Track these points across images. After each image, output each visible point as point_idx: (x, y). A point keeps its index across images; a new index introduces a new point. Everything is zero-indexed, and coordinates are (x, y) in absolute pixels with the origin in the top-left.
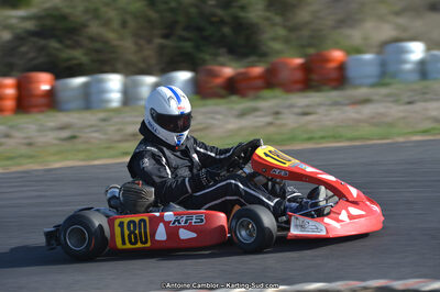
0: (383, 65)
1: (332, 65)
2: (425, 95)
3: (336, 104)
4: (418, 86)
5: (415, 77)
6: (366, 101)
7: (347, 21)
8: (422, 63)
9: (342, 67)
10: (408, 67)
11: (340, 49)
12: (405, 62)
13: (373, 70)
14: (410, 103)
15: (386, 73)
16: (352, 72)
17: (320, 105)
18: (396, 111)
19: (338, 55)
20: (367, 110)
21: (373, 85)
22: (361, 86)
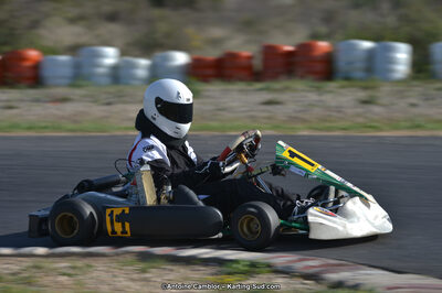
0: (77, 67)
1: (28, 64)
2: (121, 98)
3: (37, 101)
4: (113, 89)
5: (106, 80)
6: (64, 100)
7: (35, 25)
8: (115, 69)
9: (37, 67)
10: (101, 70)
11: (36, 48)
12: (99, 66)
13: (67, 72)
14: (109, 104)
15: (79, 76)
16: (47, 72)
17: (22, 101)
18: (97, 110)
19: (33, 54)
20: (68, 108)
21: (73, 85)
22: (57, 86)
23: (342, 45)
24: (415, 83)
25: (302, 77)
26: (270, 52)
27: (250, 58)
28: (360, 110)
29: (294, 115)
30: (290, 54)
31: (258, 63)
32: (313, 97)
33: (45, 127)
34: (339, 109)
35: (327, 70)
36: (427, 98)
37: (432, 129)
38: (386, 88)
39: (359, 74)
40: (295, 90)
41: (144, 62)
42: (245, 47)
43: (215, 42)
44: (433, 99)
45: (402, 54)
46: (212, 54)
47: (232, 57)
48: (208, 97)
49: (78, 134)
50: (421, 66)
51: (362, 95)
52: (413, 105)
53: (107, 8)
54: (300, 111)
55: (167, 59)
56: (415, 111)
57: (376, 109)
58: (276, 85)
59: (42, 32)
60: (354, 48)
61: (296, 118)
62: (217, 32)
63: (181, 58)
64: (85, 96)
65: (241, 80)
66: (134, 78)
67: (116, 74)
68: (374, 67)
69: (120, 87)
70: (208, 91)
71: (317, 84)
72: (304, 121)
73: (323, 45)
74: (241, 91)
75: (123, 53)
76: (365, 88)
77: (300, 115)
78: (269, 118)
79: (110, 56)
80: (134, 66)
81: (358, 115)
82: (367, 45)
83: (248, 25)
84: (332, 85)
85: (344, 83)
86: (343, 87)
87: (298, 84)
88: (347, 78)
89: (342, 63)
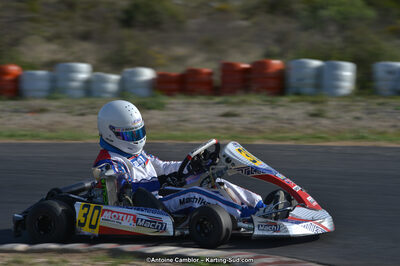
0: (53, 81)
1: (8, 78)
2: (94, 109)
3: (16, 111)
4: (86, 101)
5: (79, 94)
6: (42, 111)
7: (16, 42)
8: (87, 82)
9: (17, 80)
10: (75, 84)
11: (16, 64)
12: (73, 80)
13: (44, 85)
14: (82, 115)
15: (55, 90)
16: (26, 85)
18: (72, 121)
19: (14, 69)
20: (45, 118)
21: (49, 98)
22: (35, 98)
23: (293, 64)
24: (359, 98)
25: (258, 92)
26: (228, 69)
27: (210, 74)
28: (309, 122)
29: (249, 126)
30: (246, 70)
31: (217, 79)
32: (267, 110)
33: (25, 135)
34: (290, 121)
35: (279, 86)
36: (370, 112)
37: (375, 140)
38: (332, 103)
39: (308, 90)
40: (251, 104)
41: (114, 77)
42: (205, 64)
43: (178, 60)
44: (375, 113)
45: (348, 72)
46: (176, 70)
47: (194, 73)
48: (173, 109)
49: (55, 141)
50: (365, 83)
51: (311, 108)
52: (358, 118)
53: (81, 28)
54: (255, 123)
55: (135, 74)
56: (360, 123)
57: (324, 122)
58: (234, 99)
59: (22, 49)
60: (304, 66)
61: (251, 129)
62: (180, 51)
63: (147, 74)
64: (61, 107)
65: (202, 94)
66: (105, 91)
67: (89, 88)
68: (322, 83)
69: (92, 100)
70: (172, 103)
71: (269, 98)
72: (259, 132)
73: (276, 63)
74: (202, 104)
75: (95, 69)
76: (314, 103)
77: (255, 126)
78: (227, 129)
79: (83, 71)
80: (105, 81)
81: (308, 127)
82: (316, 63)
83: (208, 45)
84: (284, 100)
85: (295, 98)
86: (293, 101)
87: (253, 99)
88: (298, 94)
89: (293, 79)
